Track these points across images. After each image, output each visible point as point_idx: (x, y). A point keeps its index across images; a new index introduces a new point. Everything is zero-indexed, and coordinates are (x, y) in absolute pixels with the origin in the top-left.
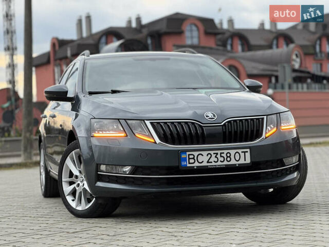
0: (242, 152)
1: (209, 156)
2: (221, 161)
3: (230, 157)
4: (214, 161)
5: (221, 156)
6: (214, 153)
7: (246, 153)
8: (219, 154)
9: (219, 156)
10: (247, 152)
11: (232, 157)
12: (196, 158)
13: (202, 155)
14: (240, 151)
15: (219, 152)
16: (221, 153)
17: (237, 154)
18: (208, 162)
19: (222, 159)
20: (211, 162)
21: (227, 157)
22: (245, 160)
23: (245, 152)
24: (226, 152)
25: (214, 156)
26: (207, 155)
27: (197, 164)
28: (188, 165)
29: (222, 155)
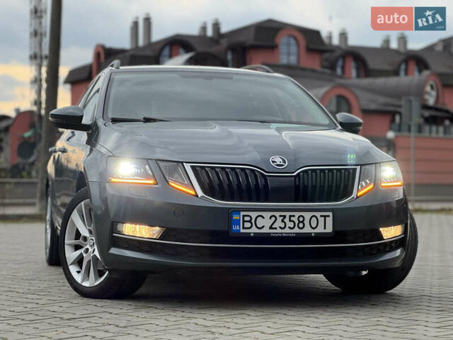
0: (321, 216)
1: (273, 219)
2: (289, 227)
3: (303, 222)
4: (281, 228)
5: (290, 221)
6: (280, 216)
7: (327, 218)
8: (288, 217)
9: (287, 220)
10: (329, 216)
11: (307, 222)
12: (253, 221)
13: (263, 218)
14: (318, 214)
15: (288, 214)
16: (290, 216)
17: (314, 219)
18: (271, 228)
19: (291, 225)
20: (276, 228)
21: (300, 222)
22: (325, 228)
23: (325, 217)
24: (297, 214)
25: (280, 219)
26: (270, 218)
27: (254, 230)
28: (242, 231)
29: (292, 219)
